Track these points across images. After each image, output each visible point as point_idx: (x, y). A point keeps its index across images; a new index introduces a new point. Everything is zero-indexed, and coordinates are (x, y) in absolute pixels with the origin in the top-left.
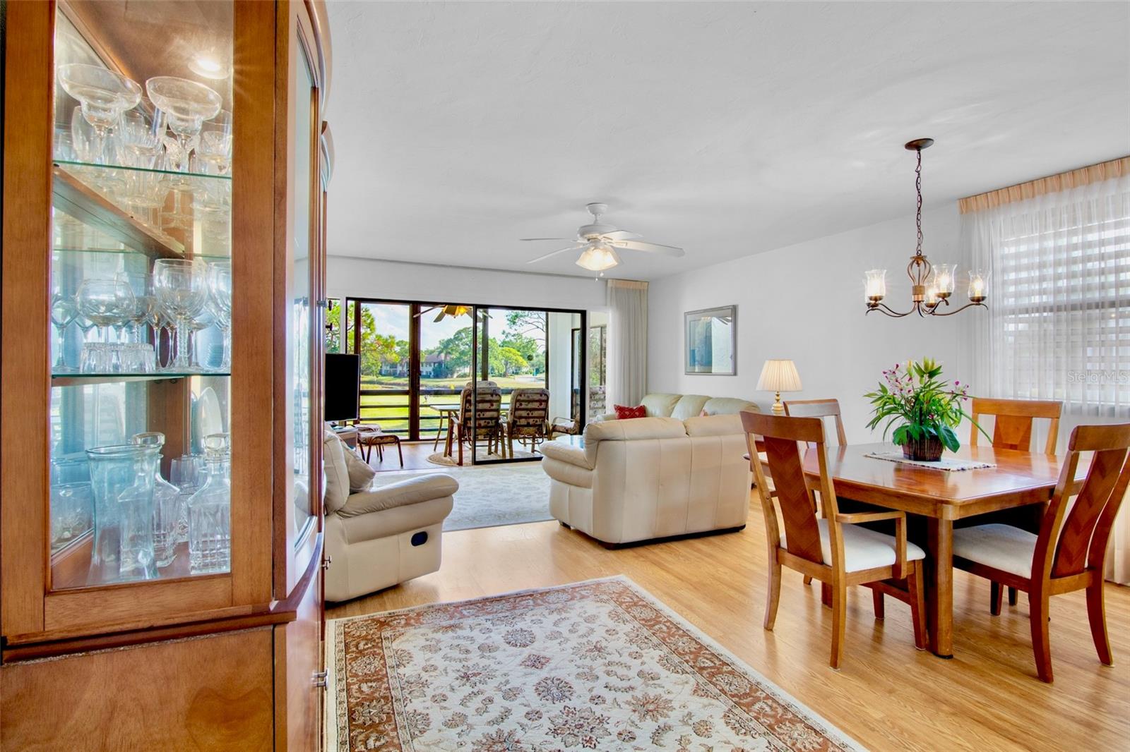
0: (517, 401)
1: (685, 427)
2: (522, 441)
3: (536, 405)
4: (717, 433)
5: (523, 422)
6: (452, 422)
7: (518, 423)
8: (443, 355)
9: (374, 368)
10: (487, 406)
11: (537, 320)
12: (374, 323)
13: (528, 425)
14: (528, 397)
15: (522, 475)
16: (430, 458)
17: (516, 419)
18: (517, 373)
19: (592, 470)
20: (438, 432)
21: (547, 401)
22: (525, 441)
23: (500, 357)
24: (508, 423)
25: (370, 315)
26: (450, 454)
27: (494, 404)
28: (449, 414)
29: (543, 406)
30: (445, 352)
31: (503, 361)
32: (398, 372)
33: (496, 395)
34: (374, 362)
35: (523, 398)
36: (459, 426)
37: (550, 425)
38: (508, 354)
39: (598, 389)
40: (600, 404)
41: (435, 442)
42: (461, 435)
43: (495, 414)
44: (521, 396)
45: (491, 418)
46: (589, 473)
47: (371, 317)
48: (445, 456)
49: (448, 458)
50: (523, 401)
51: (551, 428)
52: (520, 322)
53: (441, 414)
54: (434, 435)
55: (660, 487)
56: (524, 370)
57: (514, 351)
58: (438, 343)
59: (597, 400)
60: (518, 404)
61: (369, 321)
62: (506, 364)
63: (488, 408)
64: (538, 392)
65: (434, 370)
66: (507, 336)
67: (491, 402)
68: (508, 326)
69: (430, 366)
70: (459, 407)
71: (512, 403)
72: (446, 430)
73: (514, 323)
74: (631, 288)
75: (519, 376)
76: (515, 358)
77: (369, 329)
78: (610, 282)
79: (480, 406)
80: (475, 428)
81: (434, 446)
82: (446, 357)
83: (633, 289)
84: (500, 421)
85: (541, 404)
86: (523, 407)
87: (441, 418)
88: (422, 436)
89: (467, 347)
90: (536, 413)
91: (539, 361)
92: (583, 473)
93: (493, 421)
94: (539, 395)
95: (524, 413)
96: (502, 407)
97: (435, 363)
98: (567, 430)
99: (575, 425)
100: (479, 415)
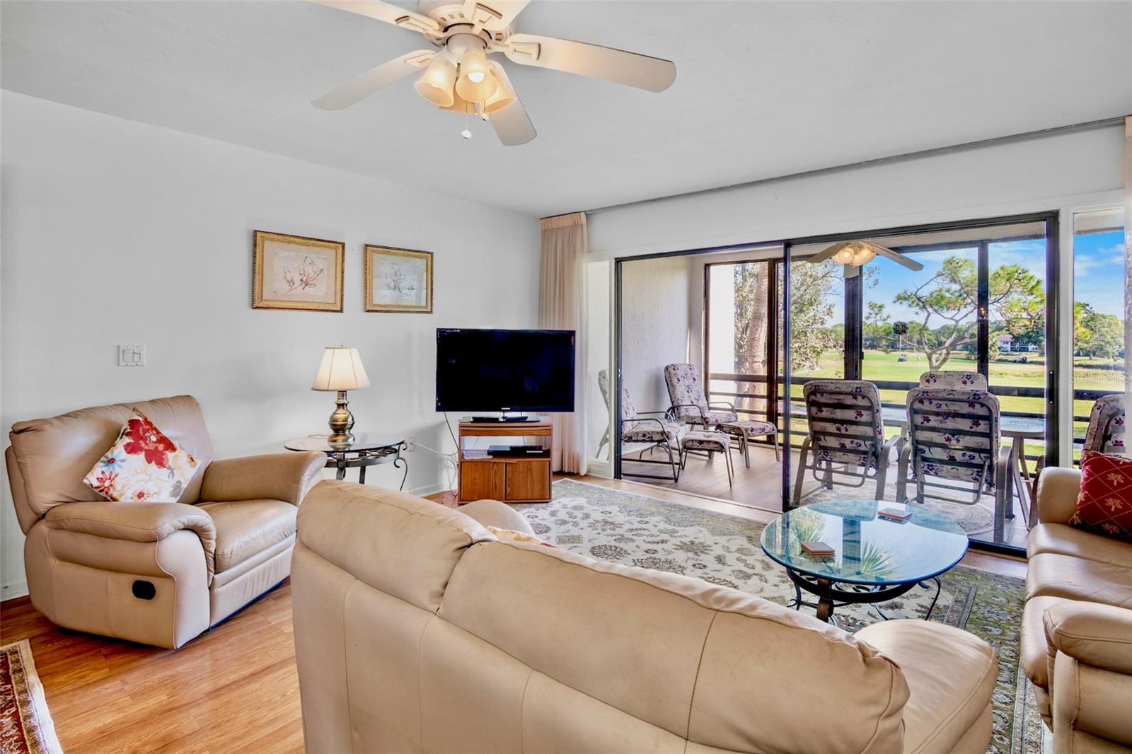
3: (962, 424)
5: (939, 454)
29: (983, 427)
35: (926, 406)
43: (867, 431)
60: (919, 419)
64: (965, 397)
90: (967, 441)
93: (868, 443)
94: (967, 405)
95: (938, 438)
100: (839, 429)
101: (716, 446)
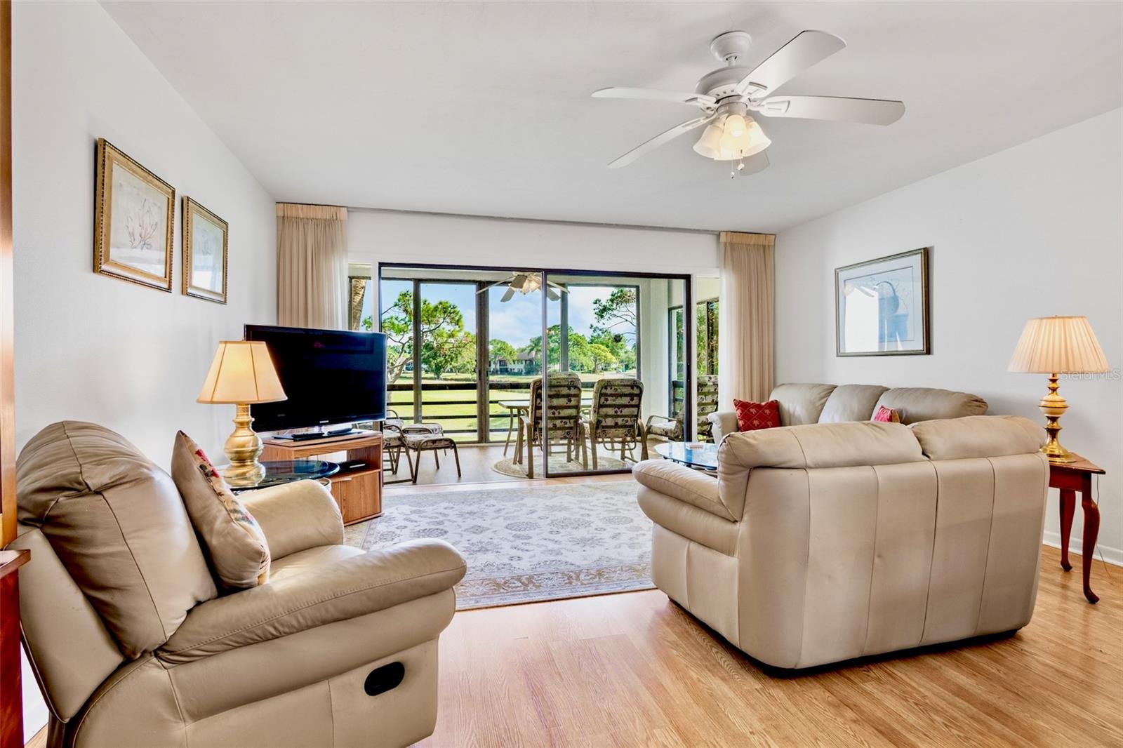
0: (601, 395)
1: (920, 440)
2: (609, 446)
3: (625, 401)
4: (982, 453)
5: (610, 422)
6: (521, 422)
7: (603, 424)
8: (533, 352)
9: (469, 366)
10: (563, 401)
11: (626, 313)
12: (462, 319)
13: (616, 426)
14: (616, 390)
15: (609, 496)
16: (496, 466)
17: (601, 419)
18: (606, 370)
19: (735, 522)
20: (508, 433)
21: (639, 396)
22: (613, 446)
23: (590, 353)
24: (590, 423)
25: (458, 312)
26: (520, 462)
27: (573, 399)
28: (519, 412)
29: (635, 402)
30: (535, 350)
31: (592, 358)
32: (492, 370)
33: (575, 387)
34: (470, 360)
35: (609, 391)
36: (529, 427)
37: (645, 426)
38: (597, 351)
39: (707, 379)
40: (709, 399)
41: (505, 444)
42: (532, 440)
43: (573, 412)
44: (606, 388)
45: (569, 418)
46: (729, 526)
47: (459, 314)
48: (515, 463)
49: (517, 467)
50: (611, 395)
51: (646, 429)
52: (608, 316)
53: (511, 412)
54: (503, 436)
55: (877, 560)
56: (614, 366)
57: (603, 347)
58: (529, 341)
59: (705, 394)
60: (602, 399)
61: (457, 318)
62: (596, 361)
63: (565, 405)
64: (629, 383)
65: (525, 367)
66: (595, 331)
67: (569, 397)
68: (596, 320)
69: (522, 363)
70: (528, 404)
71: (595, 398)
72: (516, 430)
73: (602, 317)
74: (752, 243)
75: (608, 372)
76: (604, 354)
77: (457, 326)
78: (723, 235)
79: (556, 402)
80: (548, 429)
81: (504, 448)
82: (536, 354)
83: (754, 245)
84: (580, 421)
85: (632, 400)
86: (609, 402)
87: (511, 416)
88: (493, 437)
89: (557, 344)
90: (626, 411)
91: (628, 357)
92: (716, 526)
93: (572, 421)
94: (629, 388)
95: (611, 411)
96: (583, 403)
97: (526, 361)
98: (666, 433)
99: (677, 426)
100: (554, 413)
101: (446, 443)
